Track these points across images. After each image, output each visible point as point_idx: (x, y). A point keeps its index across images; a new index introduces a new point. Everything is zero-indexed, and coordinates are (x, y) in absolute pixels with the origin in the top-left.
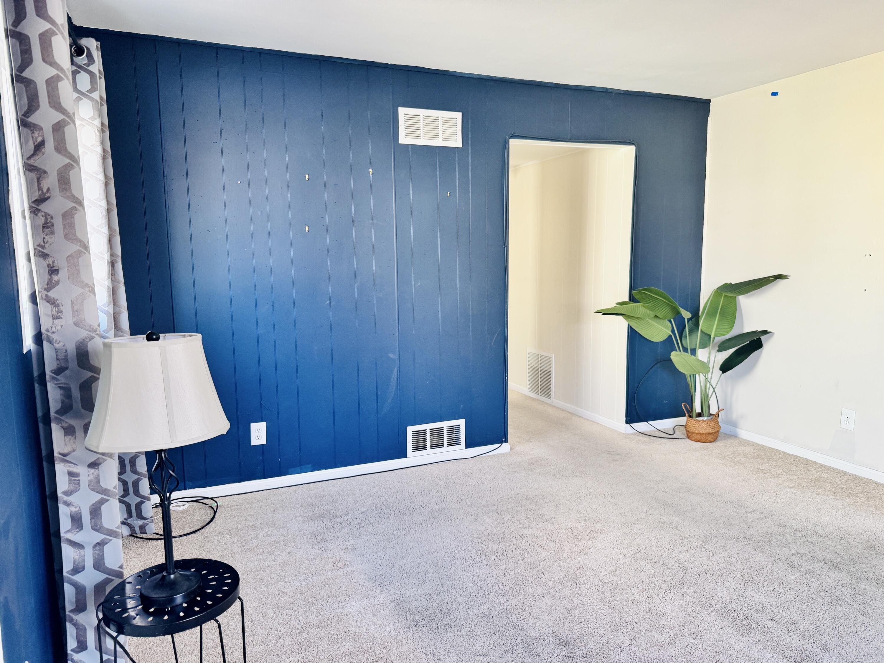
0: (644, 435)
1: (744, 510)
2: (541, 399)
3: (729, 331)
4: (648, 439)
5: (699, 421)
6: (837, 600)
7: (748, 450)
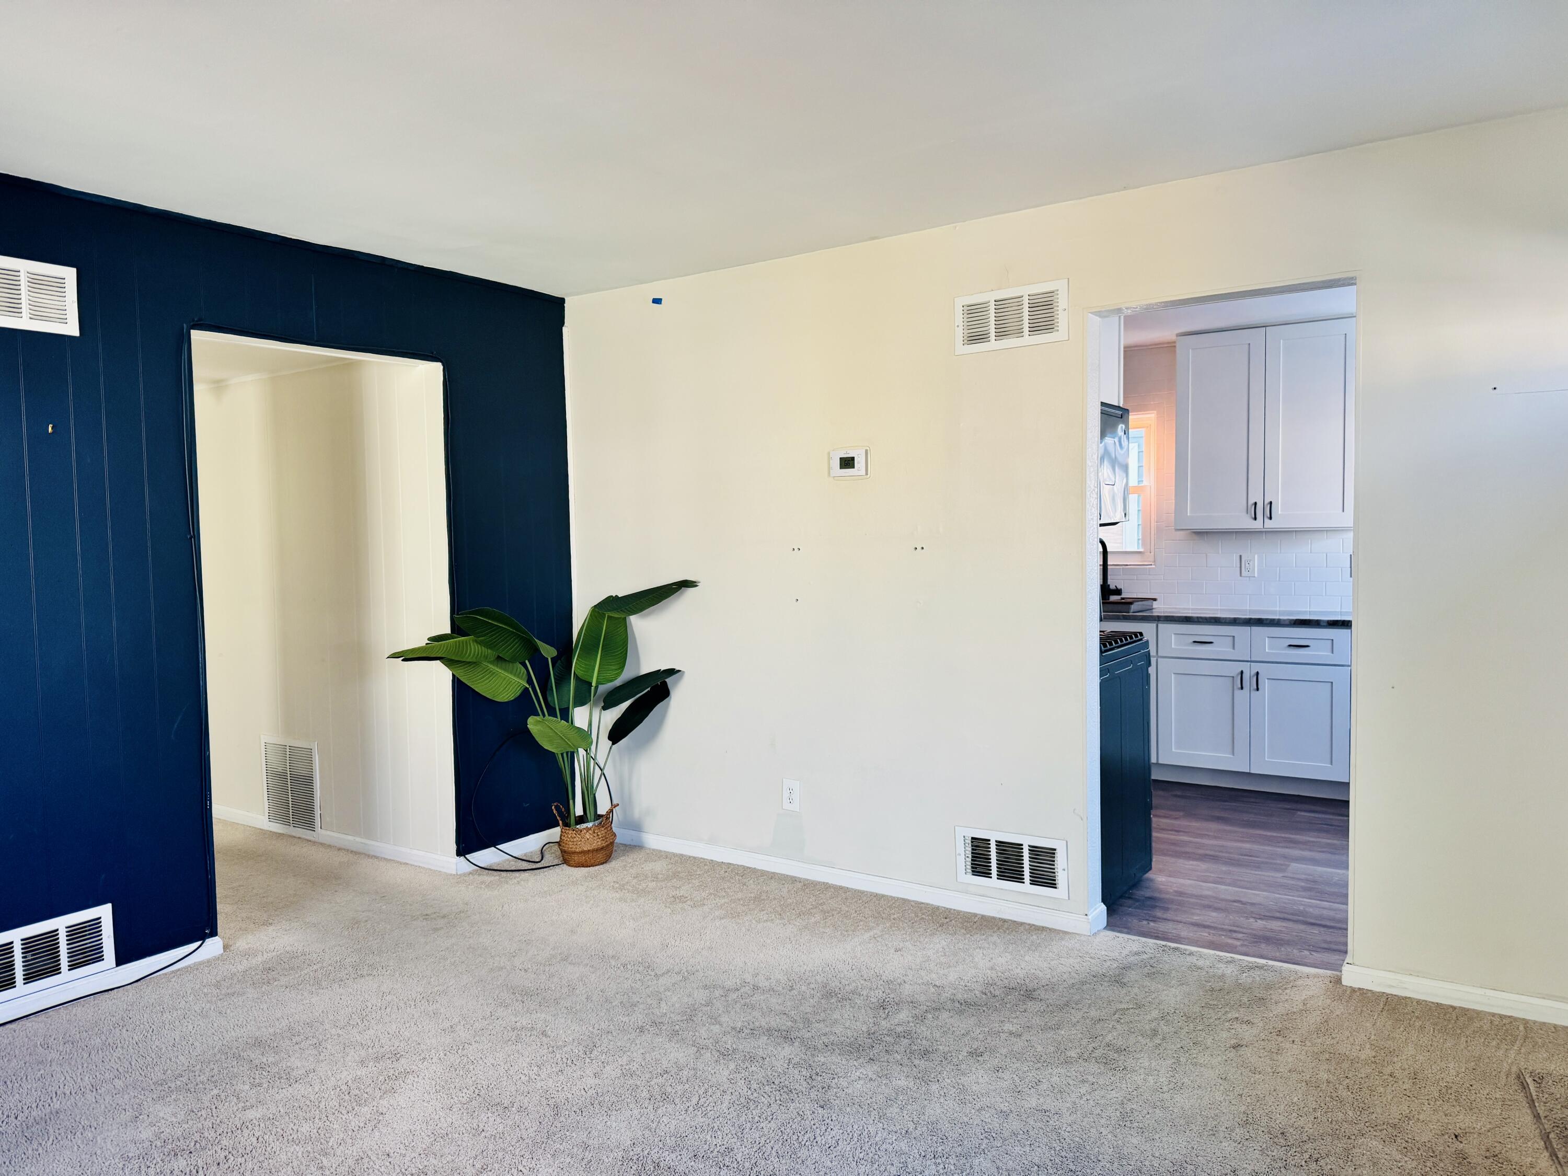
0: (490, 872)
1: (653, 974)
2: (294, 834)
3: (619, 675)
4: (498, 877)
5: (581, 831)
6: (788, 1092)
7: (659, 866)
